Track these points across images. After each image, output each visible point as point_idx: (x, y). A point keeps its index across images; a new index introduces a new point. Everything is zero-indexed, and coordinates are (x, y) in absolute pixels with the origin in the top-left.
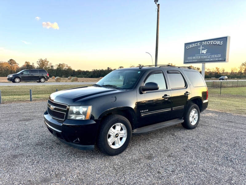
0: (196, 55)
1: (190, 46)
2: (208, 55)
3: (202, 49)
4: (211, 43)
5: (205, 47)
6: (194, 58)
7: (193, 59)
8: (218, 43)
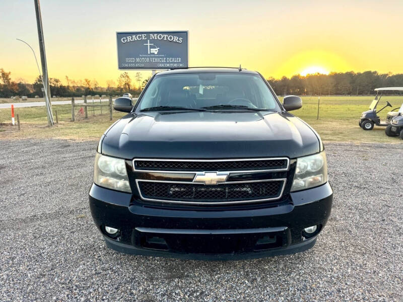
0: (141, 56)
1: (128, 39)
2: (161, 57)
3: (151, 47)
4: (164, 37)
5: (155, 43)
6: (138, 60)
7: (136, 63)
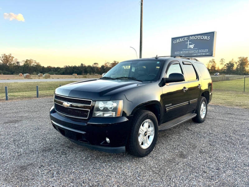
0: (183, 50)
1: (177, 41)
2: (195, 50)
3: (190, 44)
4: (198, 38)
5: (192, 42)
6: (181, 52)
7: (180, 54)
8: (205, 38)
